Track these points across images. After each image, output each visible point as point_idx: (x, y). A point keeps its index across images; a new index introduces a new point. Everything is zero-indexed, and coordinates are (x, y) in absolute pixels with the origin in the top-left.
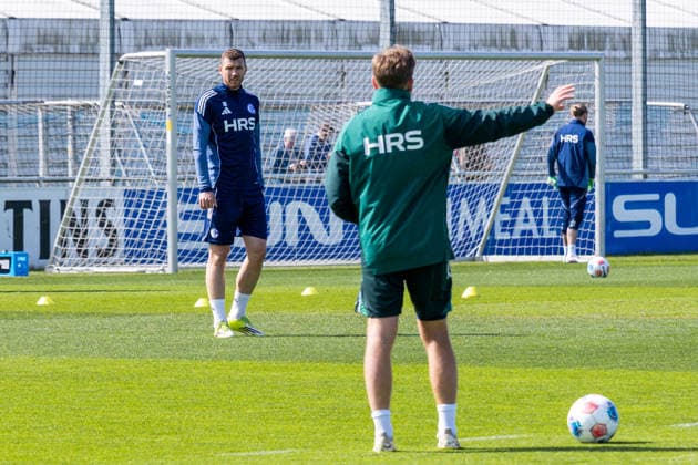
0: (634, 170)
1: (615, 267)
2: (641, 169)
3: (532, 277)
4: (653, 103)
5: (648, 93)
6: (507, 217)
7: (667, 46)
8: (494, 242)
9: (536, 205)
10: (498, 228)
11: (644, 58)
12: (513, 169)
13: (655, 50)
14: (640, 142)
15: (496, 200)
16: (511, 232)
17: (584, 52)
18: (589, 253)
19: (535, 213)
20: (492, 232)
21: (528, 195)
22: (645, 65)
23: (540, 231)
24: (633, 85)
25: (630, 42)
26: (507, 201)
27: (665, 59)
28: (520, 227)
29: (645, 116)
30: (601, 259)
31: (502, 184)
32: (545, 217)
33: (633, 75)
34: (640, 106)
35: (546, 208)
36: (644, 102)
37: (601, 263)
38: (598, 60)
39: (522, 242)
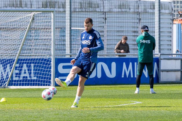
0: (66, 54)
1: (59, 90)
2: (69, 53)
3: (27, 94)
4: (74, 28)
5: (72, 24)
6: (17, 72)
7: (79, 7)
8: (12, 81)
9: (29, 66)
10: (14, 75)
11: (71, 11)
12: (20, 53)
13: (75, 8)
14: (69, 43)
15: (14, 65)
16: (19, 77)
17: (48, 9)
18: (49, 85)
19: (28, 70)
20: (12, 77)
21: (25, 63)
22: (71, 14)
23: (30, 77)
24: (66, 21)
25: (65, 5)
26: (18, 65)
27: (79, 11)
28: (23, 75)
29: (71, 33)
30: (54, 87)
31: (16, 58)
32: (32, 71)
33: (66, 18)
34: (69, 29)
35: (32, 68)
36: (71, 28)
37: (53, 89)
38: (53, 12)
39: (23, 81)
